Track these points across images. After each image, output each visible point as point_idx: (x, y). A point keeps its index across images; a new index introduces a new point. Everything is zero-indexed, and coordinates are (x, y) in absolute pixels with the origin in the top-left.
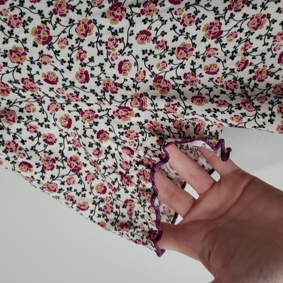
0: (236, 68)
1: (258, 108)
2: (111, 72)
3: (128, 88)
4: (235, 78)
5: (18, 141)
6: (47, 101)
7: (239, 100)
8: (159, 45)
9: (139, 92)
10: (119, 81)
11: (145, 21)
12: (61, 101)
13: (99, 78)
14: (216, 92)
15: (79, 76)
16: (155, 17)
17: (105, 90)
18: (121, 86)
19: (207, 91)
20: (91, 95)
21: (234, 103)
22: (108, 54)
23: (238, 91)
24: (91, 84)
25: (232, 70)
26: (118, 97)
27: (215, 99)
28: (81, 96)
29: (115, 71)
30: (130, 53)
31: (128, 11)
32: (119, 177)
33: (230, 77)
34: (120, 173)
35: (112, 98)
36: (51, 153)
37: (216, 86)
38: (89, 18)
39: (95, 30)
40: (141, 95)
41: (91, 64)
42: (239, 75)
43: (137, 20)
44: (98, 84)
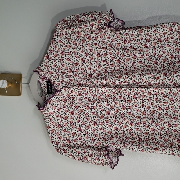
0: (122, 136)
1: (127, 147)
2: (93, 136)
3: (97, 140)
4: (122, 139)
5: (72, 154)
6: (79, 144)
7: (123, 144)
8: (104, 131)
9: (100, 141)
10: (95, 139)
11: (101, 126)
12: (82, 144)
13: (91, 138)
14: (118, 142)
15: (86, 138)
16: (103, 125)
17: (92, 141)
18: (95, 140)
19: (116, 142)
20: (89, 142)
21: (121, 145)
22: (93, 132)
23: (123, 142)
24: (89, 139)
25: (121, 137)
26: (95, 142)
27: (117, 144)
28: (87, 142)
29: (94, 136)
30: (98, 132)
31: (98, 124)
32: (98, 154)
33: (121, 139)
34: (99, 153)
35: (93, 142)
36: (79, 156)
37: (118, 140)
38: (89, 125)
39: (91, 127)
40: (100, 142)
41: (89, 135)
42: (123, 138)
43: (100, 126)
44: (90, 139)
